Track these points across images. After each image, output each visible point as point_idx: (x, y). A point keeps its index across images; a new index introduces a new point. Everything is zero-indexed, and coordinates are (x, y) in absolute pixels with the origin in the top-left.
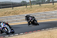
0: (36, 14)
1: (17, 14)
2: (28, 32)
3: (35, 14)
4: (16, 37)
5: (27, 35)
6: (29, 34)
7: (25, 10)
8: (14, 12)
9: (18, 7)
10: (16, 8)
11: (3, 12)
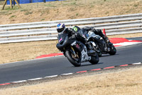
11: (132, 3)
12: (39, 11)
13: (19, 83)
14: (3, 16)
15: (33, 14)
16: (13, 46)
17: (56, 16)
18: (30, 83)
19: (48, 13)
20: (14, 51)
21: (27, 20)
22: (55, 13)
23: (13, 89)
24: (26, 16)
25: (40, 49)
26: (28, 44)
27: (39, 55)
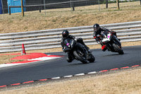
0: (131, 24)
1: (83, 25)
2: (109, 69)
3: (128, 25)
4: (79, 80)
5: (105, 76)
6: (111, 75)
7: (104, 13)
8: (76, 18)
9: (87, 7)
10: (81, 8)
11: (50, 18)
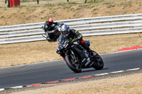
12: (122, 4)
13: (101, 76)
14: (86, 10)
15: (115, 8)
16: (95, 39)
17: (138, 9)
18: (112, 75)
19: (130, 6)
20: (96, 44)
21: (110, 13)
22: (137, 6)
23: (95, 81)
24: (108, 10)
25: (122, 42)
26: (110, 37)
27: (121, 48)
